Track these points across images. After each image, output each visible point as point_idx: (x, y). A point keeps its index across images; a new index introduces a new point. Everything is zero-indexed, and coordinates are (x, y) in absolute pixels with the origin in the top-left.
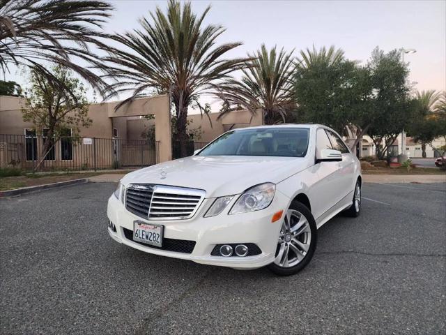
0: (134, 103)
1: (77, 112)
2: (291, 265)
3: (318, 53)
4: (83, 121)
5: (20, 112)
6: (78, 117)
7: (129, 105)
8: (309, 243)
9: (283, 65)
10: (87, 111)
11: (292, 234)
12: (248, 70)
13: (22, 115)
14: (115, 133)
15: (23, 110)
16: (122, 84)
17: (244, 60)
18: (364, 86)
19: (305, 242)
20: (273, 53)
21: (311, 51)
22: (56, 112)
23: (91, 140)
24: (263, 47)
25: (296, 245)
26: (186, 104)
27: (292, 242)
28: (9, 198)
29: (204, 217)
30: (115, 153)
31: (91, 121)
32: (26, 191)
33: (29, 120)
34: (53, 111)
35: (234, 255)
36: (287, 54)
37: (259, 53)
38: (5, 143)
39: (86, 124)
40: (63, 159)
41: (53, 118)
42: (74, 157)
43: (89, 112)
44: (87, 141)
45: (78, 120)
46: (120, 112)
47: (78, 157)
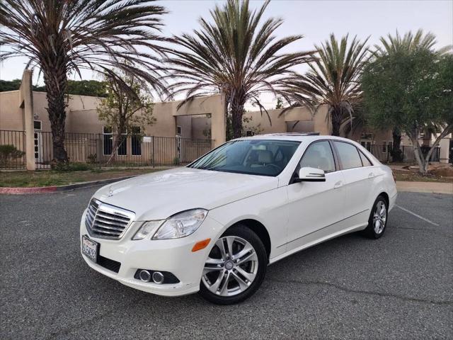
0: (194, 102)
1: (143, 112)
2: (230, 294)
3: (402, 39)
4: (148, 120)
5: (95, 112)
6: (144, 117)
7: (190, 103)
8: (255, 273)
9: (355, 56)
10: (152, 110)
11: (235, 261)
12: (314, 64)
13: (98, 114)
14: (179, 130)
15: (98, 110)
16: (179, 84)
17: (310, 53)
18: (445, 78)
19: (252, 271)
20: (344, 43)
21: (394, 37)
22: (125, 112)
23: (150, 138)
24: (332, 37)
25: (239, 274)
26: (242, 102)
27: (234, 270)
28: (62, 193)
29: (132, 239)
30: (179, 149)
31: (155, 120)
32: (78, 186)
33: (104, 119)
34: (123, 111)
35: (151, 281)
36: (361, 43)
37: (327, 44)
38: (86, 139)
39: (151, 123)
40: (133, 154)
41: (123, 117)
42: (142, 153)
43: (154, 111)
44: (146, 139)
45: (144, 119)
46: (182, 111)
47: (146, 153)
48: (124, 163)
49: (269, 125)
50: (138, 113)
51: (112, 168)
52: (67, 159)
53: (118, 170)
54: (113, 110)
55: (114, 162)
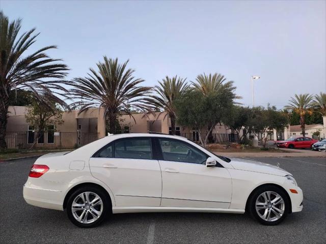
0: (88, 111)
1: (56, 117)
4: (59, 122)
5: (24, 118)
7: (86, 112)
10: (61, 116)
13: (26, 119)
14: (79, 127)
15: (26, 117)
22: (44, 118)
23: (58, 133)
30: (79, 139)
31: (64, 121)
33: (29, 122)
34: (42, 117)
39: (61, 123)
40: (49, 142)
41: (42, 120)
42: (54, 141)
43: (63, 117)
44: (56, 134)
45: (56, 121)
46: (81, 116)
47: (57, 142)
48: (41, 148)
49: (135, 123)
50: (53, 118)
51: (34, 151)
52: (7, 147)
53: (37, 152)
54: (36, 116)
55: (35, 148)
